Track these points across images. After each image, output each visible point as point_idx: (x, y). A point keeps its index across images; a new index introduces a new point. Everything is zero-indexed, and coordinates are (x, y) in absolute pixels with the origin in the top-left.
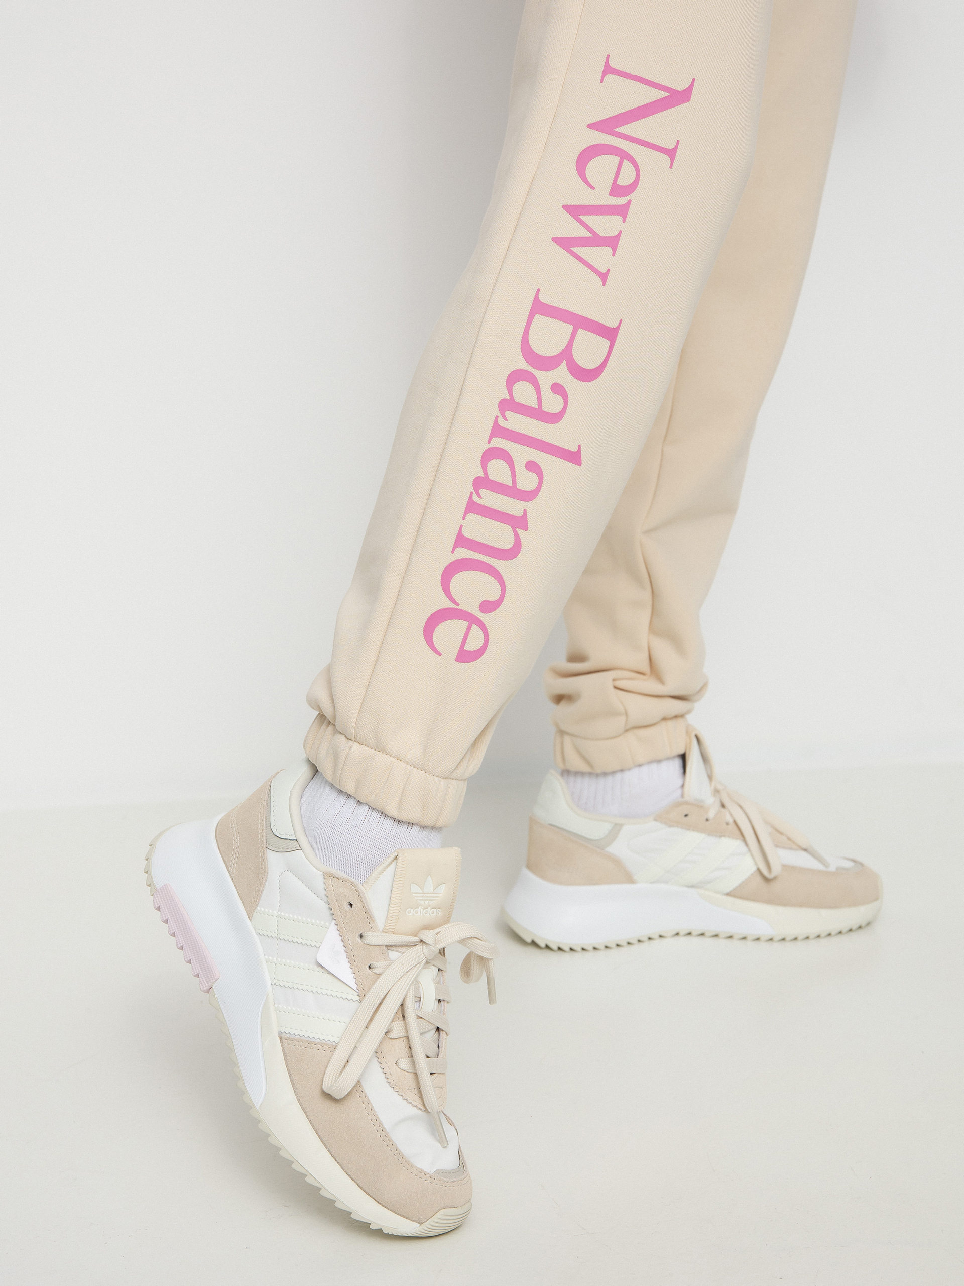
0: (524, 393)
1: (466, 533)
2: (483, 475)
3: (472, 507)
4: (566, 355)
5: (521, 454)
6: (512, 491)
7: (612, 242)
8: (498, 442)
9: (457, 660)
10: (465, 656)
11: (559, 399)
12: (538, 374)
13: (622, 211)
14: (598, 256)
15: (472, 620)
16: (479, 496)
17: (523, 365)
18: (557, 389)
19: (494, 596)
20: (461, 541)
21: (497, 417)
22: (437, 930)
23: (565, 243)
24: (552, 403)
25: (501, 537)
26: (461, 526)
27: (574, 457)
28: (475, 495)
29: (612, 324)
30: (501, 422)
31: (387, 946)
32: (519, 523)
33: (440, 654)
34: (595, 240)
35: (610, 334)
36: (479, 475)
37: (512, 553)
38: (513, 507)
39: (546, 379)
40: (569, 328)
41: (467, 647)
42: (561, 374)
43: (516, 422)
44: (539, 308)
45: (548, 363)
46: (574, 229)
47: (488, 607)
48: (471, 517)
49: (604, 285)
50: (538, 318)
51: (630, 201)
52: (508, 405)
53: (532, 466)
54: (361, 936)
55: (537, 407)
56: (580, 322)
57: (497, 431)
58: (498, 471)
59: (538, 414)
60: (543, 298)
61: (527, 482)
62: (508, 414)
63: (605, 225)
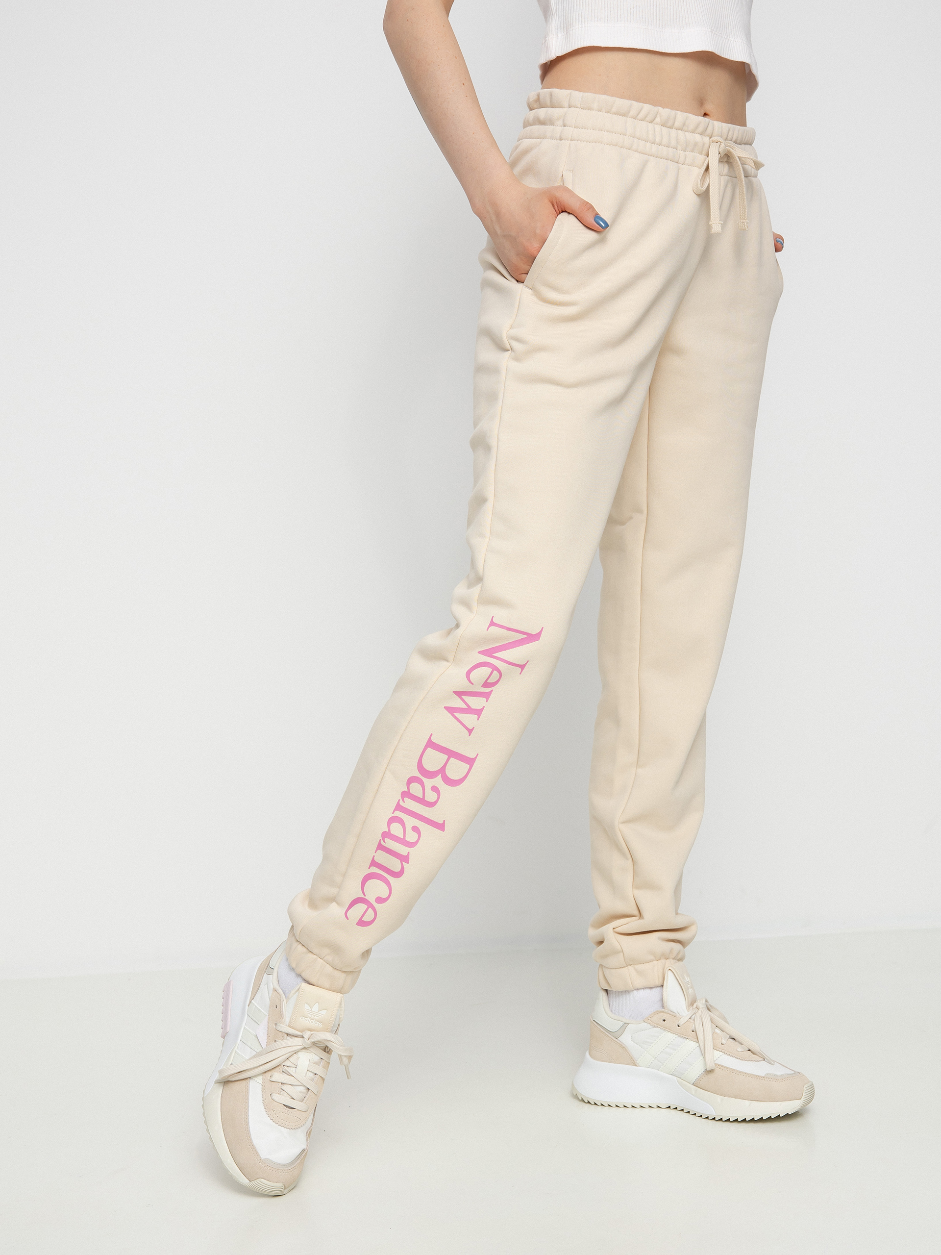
0: (416, 789)
1: (376, 859)
2: (388, 831)
3: (380, 847)
4: (442, 771)
5: (410, 821)
6: (403, 841)
7: (478, 712)
8: (398, 814)
9: (357, 924)
10: (361, 923)
11: (435, 795)
12: (424, 780)
13: (487, 696)
14: (469, 719)
15: (370, 905)
16: (384, 842)
17: (417, 774)
18: (435, 789)
19: (385, 896)
20: (374, 863)
21: (399, 800)
22: (312, 1033)
23: (451, 710)
24: (431, 796)
25: (394, 864)
26: (374, 856)
27: (441, 827)
28: (382, 841)
29: (472, 756)
30: (401, 803)
31: (287, 1034)
32: (405, 859)
33: (348, 919)
34: (469, 710)
35: (470, 761)
36: (385, 830)
37: (398, 875)
38: (402, 850)
39: (428, 783)
40: (446, 757)
41: (363, 919)
42: (438, 781)
43: (409, 804)
44: (430, 744)
45: (431, 775)
46: (458, 703)
47: (380, 900)
48: (379, 851)
49: (469, 735)
50: (429, 749)
51: (492, 690)
52: (406, 794)
53: (415, 829)
54: (276, 1024)
55: (422, 797)
56: (451, 754)
57: (398, 807)
58: (396, 829)
59: (422, 801)
60: (433, 739)
61: (411, 837)
62: (406, 799)
63: (475, 702)
